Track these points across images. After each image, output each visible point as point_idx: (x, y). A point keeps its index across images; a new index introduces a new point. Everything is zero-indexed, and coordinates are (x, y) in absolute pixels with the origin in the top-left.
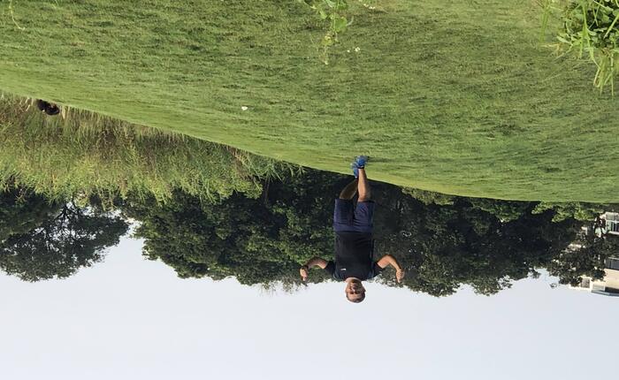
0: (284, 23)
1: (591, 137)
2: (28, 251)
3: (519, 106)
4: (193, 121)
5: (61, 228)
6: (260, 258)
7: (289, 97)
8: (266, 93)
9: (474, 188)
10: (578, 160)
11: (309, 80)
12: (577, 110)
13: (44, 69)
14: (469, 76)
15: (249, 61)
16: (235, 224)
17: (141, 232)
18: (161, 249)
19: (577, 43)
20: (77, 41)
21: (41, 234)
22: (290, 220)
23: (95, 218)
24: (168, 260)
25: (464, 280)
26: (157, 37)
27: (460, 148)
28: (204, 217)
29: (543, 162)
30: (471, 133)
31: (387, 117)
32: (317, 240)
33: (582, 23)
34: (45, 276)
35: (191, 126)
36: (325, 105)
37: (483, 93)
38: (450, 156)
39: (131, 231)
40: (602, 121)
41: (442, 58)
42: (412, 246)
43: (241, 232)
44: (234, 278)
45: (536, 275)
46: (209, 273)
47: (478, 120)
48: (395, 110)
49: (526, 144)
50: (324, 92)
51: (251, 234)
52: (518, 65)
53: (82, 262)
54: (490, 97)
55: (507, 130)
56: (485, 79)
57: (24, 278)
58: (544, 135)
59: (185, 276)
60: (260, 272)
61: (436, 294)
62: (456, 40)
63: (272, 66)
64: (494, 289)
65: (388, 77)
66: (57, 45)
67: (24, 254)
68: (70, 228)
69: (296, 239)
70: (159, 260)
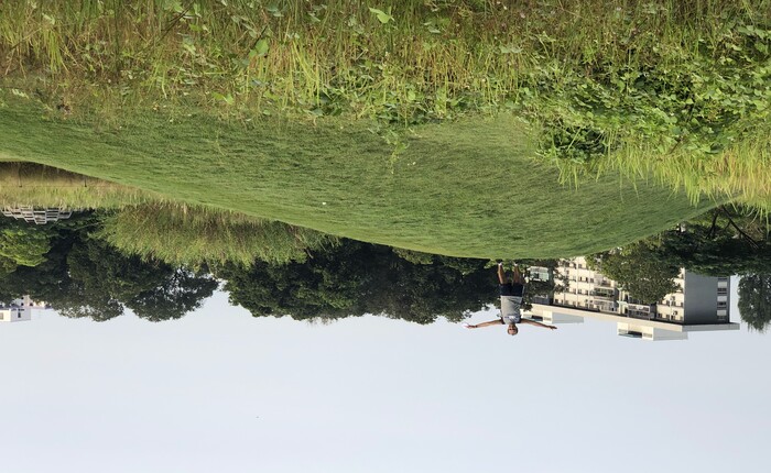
0: (354, 147)
1: (543, 216)
2: (153, 302)
3: (500, 197)
4: (290, 212)
5: (174, 286)
6: (306, 303)
7: (354, 195)
8: (339, 193)
9: (466, 252)
10: (534, 232)
11: (367, 184)
12: (536, 199)
13: (198, 181)
14: (468, 179)
15: (330, 173)
16: (289, 280)
17: (227, 288)
18: (240, 298)
19: (548, 156)
20: (221, 162)
21: (161, 291)
22: (325, 277)
23: (196, 279)
24: (246, 305)
25: (440, 313)
26: (272, 159)
27: (460, 225)
28: (268, 276)
29: (512, 234)
30: (467, 216)
31: (415, 207)
32: (343, 289)
33: (551, 143)
34: (164, 318)
35: (288, 216)
36: (376, 201)
37: (477, 190)
38: (453, 231)
39: (220, 287)
40: (551, 205)
41: (453, 168)
42: (405, 292)
43: (292, 286)
44: (289, 316)
45: (487, 308)
46: (273, 313)
47: (472, 207)
48: (420, 201)
49: (502, 222)
50: (376, 192)
51: (299, 287)
52: (500, 171)
53: (189, 308)
54: (481, 192)
55: (490, 214)
56: (478, 181)
57: (150, 320)
58: (514, 216)
59: (258, 316)
60: (305, 311)
61: (422, 323)
62: (461, 156)
63: (345, 175)
64: (459, 318)
65: (418, 181)
66: (208, 166)
67: (150, 304)
68: (179, 286)
69: (329, 289)
70: (240, 305)
